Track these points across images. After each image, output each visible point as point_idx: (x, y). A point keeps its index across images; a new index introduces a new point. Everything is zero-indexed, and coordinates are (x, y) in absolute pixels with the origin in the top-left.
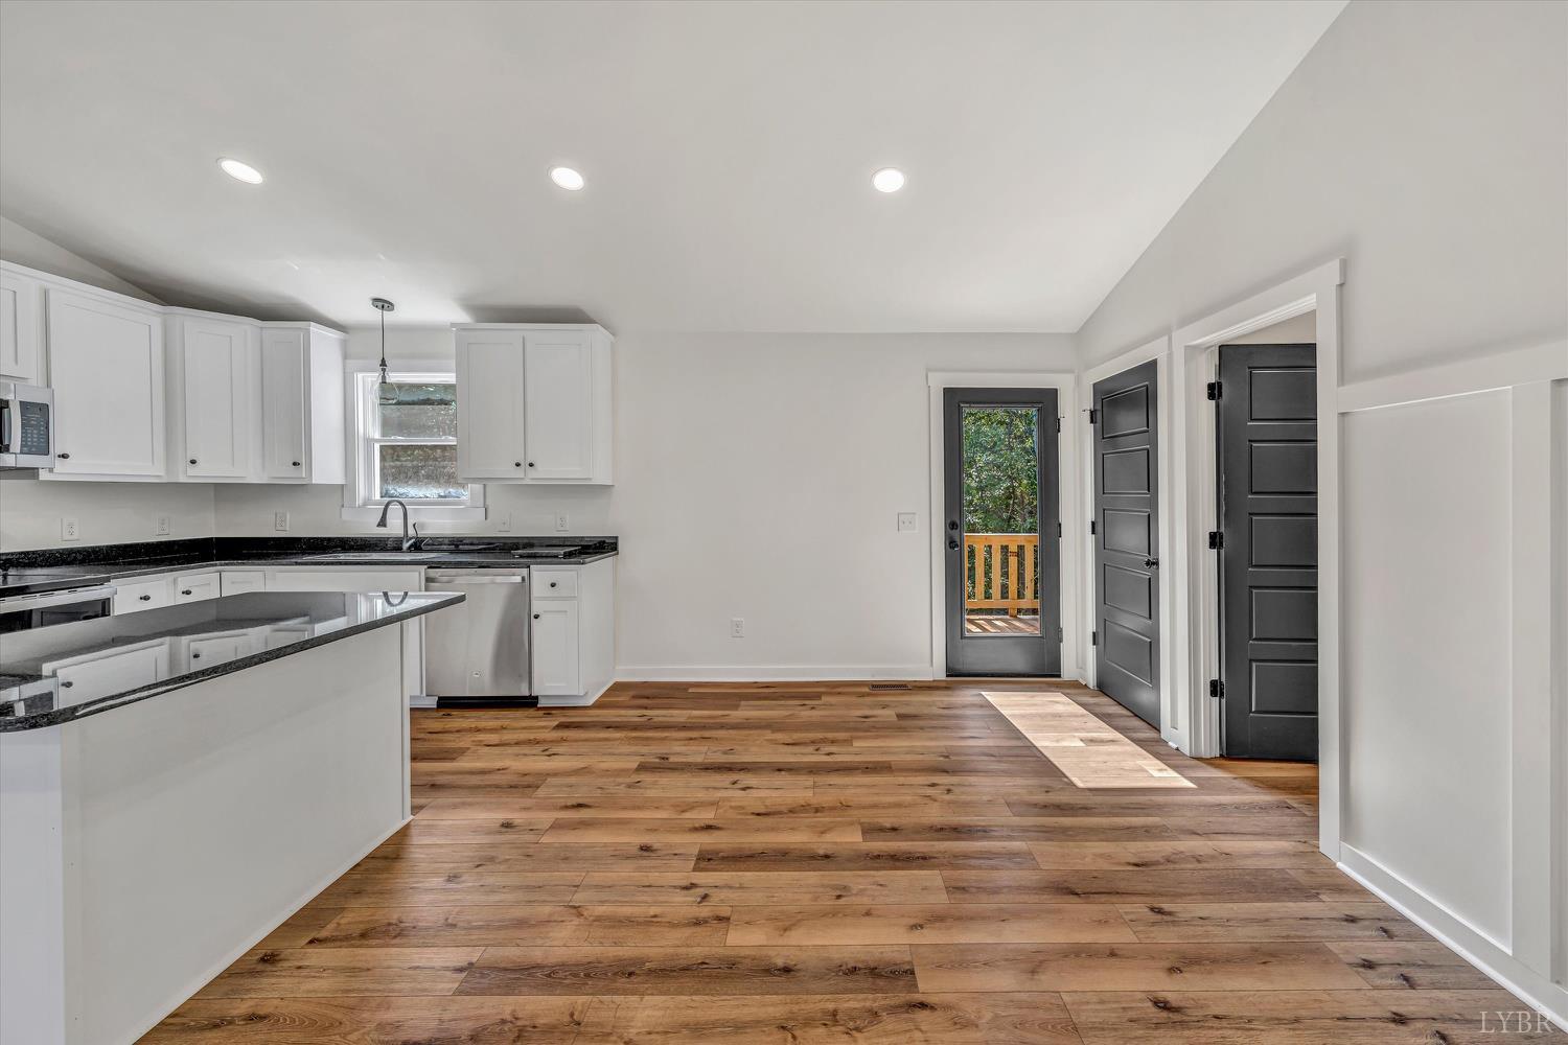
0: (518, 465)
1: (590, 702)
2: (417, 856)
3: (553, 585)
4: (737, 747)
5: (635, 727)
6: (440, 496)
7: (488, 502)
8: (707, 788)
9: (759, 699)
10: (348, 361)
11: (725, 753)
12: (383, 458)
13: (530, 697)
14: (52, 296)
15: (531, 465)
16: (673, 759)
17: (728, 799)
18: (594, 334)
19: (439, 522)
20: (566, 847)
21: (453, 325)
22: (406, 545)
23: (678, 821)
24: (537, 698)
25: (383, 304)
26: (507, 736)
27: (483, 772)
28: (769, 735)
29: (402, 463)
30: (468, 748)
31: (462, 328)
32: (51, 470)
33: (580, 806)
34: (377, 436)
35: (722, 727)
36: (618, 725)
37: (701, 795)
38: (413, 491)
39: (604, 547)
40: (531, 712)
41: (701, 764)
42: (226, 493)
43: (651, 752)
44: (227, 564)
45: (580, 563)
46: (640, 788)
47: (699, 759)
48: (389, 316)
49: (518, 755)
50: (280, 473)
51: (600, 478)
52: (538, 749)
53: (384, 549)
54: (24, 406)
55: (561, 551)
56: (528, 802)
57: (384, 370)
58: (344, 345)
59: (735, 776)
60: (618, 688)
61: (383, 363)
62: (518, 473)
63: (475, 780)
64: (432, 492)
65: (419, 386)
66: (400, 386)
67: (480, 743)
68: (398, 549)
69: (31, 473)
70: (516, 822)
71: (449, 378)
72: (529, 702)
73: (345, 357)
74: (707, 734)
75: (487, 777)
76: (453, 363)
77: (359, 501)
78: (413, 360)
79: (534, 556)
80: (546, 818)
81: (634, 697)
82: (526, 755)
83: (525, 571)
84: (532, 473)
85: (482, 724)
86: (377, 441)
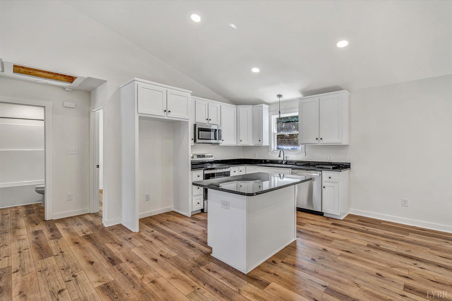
0: (317, 139)
1: (342, 219)
2: (300, 249)
3: (330, 178)
4: (412, 250)
5: (362, 231)
6: (292, 149)
7: (306, 151)
8: (402, 262)
9: (419, 234)
10: (270, 113)
11: (407, 251)
12: (277, 138)
13: (321, 212)
14: (222, 107)
15: (321, 139)
16: (381, 246)
17: (414, 270)
18: (344, 94)
19: (293, 156)
20: (347, 263)
21: (298, 98)
22: (284, 162)
23: (390, 270)
24: (323, 213)
25: (280, 96)
26: (317, 223)
27: (312, 232)
28: (428, 250)
29: (282, 140)
30: (306, 224)
31: (301, 99)
32: (221, 143)
33: (348, 252)
34: (276, 132)
35: (402, 240)
36: (354, 228)
37: (399, 264)
38: (284, 147)
39: (347, 166)
40: (322, 217)
41: (395, 252)
42: (245, 148)
43: (372, 242)
44: (247, 165)
45: (339, 171)
46: (370, 253)
47: (395, 250)
48: (281, 99)
49: (322, 230)
50: (257, 143)
51: (345, 143)
52: (328, 229)
53: (278, 163)
54: (218, 130)
55: (331, 167)
56: (329, 245)
57: (280, 114)
58: (269, 108)
59: (416, 262)
60: (350, 216)
61: (280, 112)
62: (317, 142)
63: (311, 233)
64: (290, 147)
65: (287, 118)
66: (284, 118)
67: (309, 223)
68: (282, 163)
69: (218, 144)
70: (328, 250)
71: (296, 114)
72: (321, 214)
73: (269, 112)
74: (396, 241)
75: (314, 233)
76: (298, 110)
77: (272, 150)
78: (287, 111)
79: (322, 168)
80: (338, 252)
81: (358, 220)
82: (324, 230)
83: (320, 172)
84: (321, 141)
85: (308, 218)
86: (276, 134)
